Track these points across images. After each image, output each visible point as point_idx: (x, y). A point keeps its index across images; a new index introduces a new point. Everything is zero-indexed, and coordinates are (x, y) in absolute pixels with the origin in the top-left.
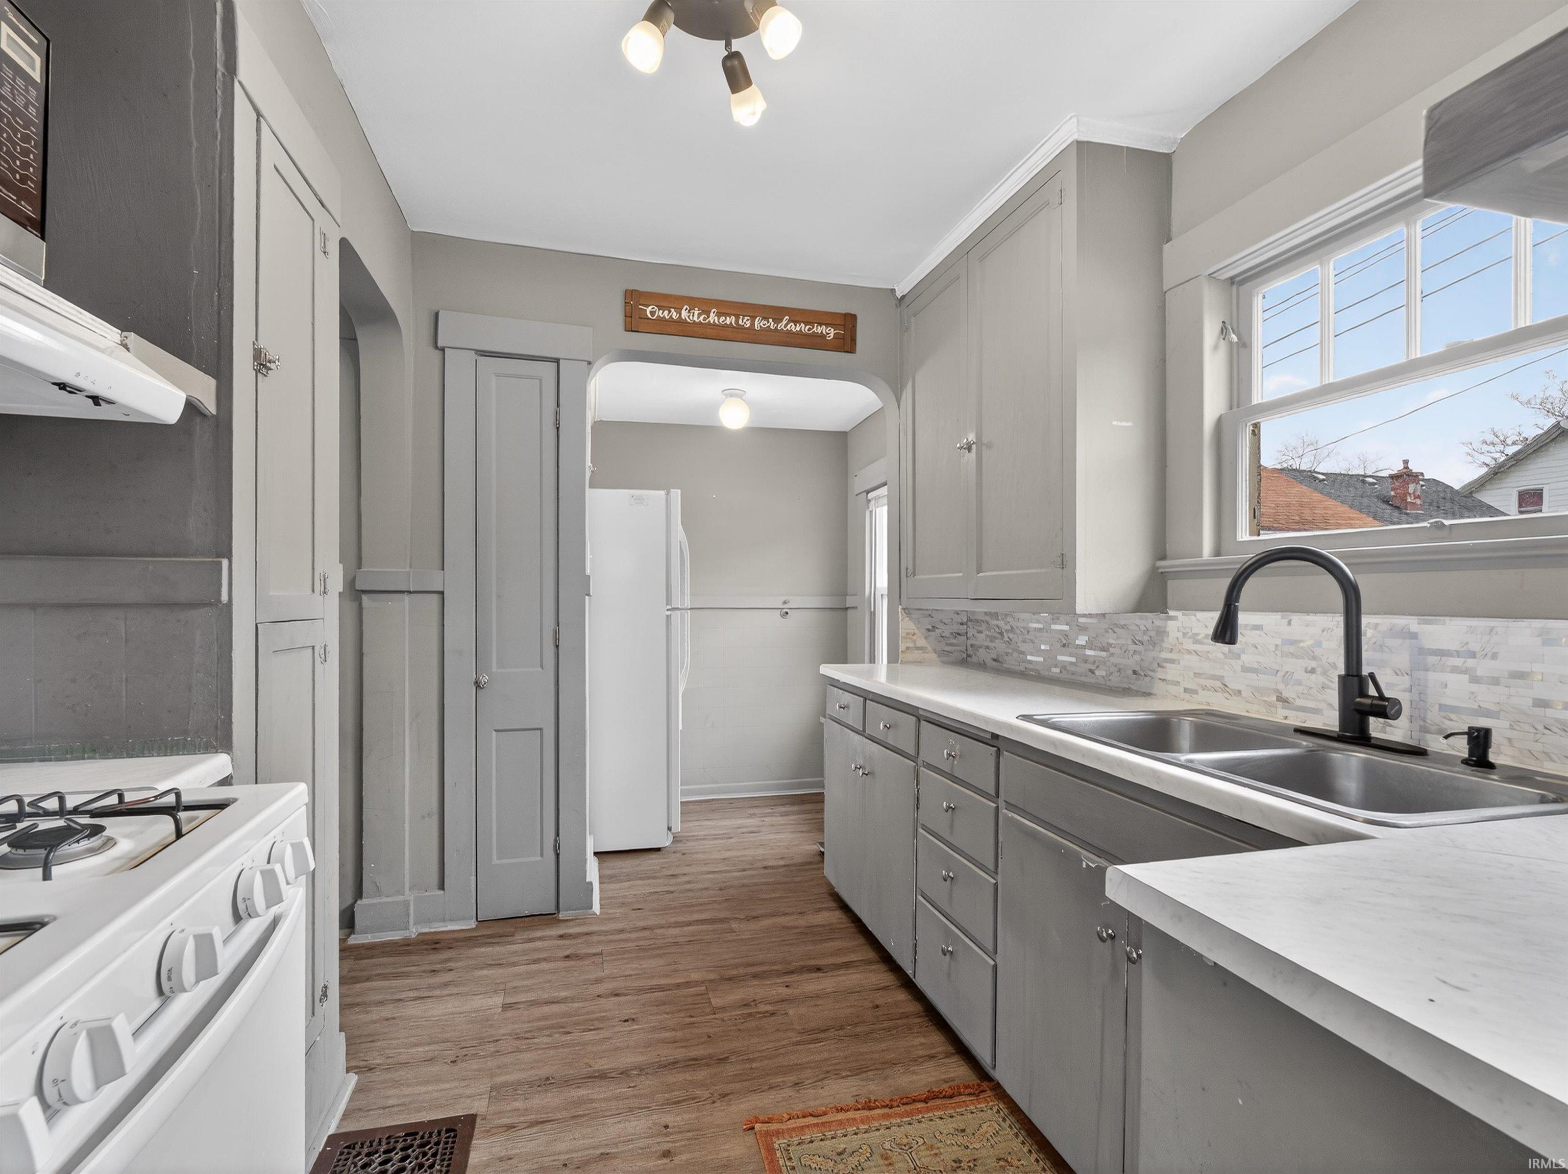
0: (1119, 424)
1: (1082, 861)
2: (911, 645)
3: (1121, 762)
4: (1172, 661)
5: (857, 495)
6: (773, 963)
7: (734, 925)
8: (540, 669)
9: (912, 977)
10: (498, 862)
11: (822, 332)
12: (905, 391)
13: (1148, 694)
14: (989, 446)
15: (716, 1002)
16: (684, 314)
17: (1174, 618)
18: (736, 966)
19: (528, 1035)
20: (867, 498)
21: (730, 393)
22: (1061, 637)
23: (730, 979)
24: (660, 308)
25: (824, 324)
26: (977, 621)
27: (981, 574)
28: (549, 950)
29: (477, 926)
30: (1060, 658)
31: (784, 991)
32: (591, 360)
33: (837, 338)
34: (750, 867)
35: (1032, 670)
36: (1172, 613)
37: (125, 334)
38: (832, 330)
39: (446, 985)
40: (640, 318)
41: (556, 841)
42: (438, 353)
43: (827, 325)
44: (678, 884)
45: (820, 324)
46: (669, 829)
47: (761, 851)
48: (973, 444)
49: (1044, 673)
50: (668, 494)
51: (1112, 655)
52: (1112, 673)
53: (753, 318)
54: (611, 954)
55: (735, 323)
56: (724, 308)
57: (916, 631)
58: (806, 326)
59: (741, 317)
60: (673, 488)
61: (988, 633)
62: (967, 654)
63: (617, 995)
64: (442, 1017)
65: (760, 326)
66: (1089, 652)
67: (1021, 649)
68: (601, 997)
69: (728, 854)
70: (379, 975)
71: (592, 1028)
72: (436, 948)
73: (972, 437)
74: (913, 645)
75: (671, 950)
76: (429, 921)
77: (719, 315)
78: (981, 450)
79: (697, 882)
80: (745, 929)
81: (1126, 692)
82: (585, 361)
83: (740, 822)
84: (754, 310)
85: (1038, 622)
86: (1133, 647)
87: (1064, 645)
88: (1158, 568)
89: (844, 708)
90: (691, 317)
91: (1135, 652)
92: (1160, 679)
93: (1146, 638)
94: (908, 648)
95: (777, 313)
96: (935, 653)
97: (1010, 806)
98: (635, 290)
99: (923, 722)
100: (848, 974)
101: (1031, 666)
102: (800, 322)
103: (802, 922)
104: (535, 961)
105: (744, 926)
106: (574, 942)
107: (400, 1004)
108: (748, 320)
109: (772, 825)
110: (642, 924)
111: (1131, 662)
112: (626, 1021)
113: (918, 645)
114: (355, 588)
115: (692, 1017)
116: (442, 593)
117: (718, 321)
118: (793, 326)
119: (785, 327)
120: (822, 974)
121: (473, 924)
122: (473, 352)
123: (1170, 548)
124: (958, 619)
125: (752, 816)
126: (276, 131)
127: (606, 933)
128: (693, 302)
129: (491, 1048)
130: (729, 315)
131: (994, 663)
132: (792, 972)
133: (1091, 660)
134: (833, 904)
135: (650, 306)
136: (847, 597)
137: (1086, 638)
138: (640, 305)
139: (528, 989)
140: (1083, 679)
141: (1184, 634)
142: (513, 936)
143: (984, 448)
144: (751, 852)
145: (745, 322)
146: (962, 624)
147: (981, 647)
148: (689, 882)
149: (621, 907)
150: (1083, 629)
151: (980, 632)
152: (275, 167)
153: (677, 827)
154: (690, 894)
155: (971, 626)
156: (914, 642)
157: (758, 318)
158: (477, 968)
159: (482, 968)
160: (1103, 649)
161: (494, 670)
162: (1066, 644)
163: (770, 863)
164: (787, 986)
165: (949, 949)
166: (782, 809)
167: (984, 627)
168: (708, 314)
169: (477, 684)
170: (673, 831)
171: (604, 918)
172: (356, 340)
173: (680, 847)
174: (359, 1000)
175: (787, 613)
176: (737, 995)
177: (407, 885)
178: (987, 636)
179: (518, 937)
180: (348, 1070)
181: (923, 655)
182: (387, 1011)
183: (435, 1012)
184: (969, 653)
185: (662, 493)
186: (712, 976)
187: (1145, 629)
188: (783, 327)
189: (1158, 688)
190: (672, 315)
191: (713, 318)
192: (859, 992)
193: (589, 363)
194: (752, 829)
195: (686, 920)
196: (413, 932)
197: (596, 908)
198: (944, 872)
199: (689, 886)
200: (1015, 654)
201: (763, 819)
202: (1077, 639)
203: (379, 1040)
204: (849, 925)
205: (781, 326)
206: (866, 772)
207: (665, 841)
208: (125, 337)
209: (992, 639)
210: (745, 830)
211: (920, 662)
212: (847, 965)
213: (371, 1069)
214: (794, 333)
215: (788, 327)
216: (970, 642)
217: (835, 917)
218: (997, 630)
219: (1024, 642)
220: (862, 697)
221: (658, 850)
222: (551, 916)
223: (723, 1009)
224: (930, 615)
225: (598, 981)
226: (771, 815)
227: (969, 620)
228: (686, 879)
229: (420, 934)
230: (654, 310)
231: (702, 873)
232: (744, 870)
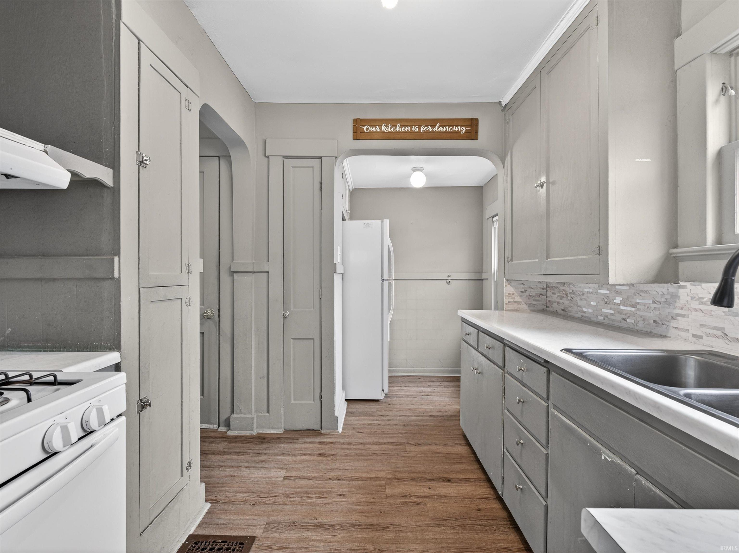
0: (640, 160)
1: (601, 454)
2: (512, 300)
3: (629, 392)
4: (683, 316)
5: (487, 219)
6: (424, 473)
7: (408, 448)
8: (312, 309)
9: (501, 496)
10: (293, 402)
11: (458, 130)
12: (507, 158)
13: (663, 336)
14: (554, 183)
15: (389, 491)
16: (383, 128)
17: (683, 287)
18: (405, 472)
19: (291, 496)
20: (492, 220)
21: (415, 170)
22: (604, 298)
23: (399, 479)
24: (371, 126)
25: (459, 126)
26: (552, 287)
27: (549, 260)
28: (312, 449)
29: (284, 432)
30: (604, 310)
31: (426, 491)
32: (336, 156)
33: (467, 133)
34: (423, 415)
35: (586, 317)
36: (682, 283)
37: (46, 146)
38: (464, 128)
39: (262, 461)
40: (360, 133)
41: (320, 394)
42: (267, 159)
43: (461, 126)
44: (383, 421)
45: (457, 126)
46: (383, 390)
47: (430, 407)
48: (544, 183)
49: (593, 319)
50: (382, 222)
51: (639, 310)
52: (639, 321)
53: (420, 126)
54: (341, 456)
55: (410, 130)
56: (404, 122)
57: (514, 292)
58: (449, 128)
59: (413, 126)
60: (384, 219)
61: (559, 294)
62: (547, 306)
63: (339, 480)
64: (256, 479)
65: (424, 130)
66: (622, 308)
67: (579, 304)
68: (331, 479)
69: (411, 407)
70: (235, 452)
71: (322, 496)
72: (263, 442)
73: (543, 179)
74: (513, 301)
75: (372, 458)
76: (262, 427)
77: (401, 126)
78: (549, 186)
79: (393, 420)
80: (413, 450)
81: (649, 334)
82: (333, 157)
83: (422, 389)
84: (419, 122)
85: (589, 288)
86: (654, 306)
87: (606, 303)
88: (671, 254)
89: (468, 335)
90: (387, 129)
91: (655, 308)
92: (673, 327)
93: (663, 300)
94: (509, 302)
95: (433, 122)
96: (527, 305)
97: (556, 407)
98: (358, 119)
99: (507, 348)
100: (466, 486)
101: (584, 315)
102: (445, 126)
103: (445, 450)
104: (304, 455)
105: (412, 449)
106: (324, 446)
107: (239, 469)
108: (417, 128)
109: (439, 392)
110: (361, 441)
111: (651, 315)
112: (340, 495)
113: (515, 300)
114: (231, 270)
115: (374, 498)
116: (268, 272)
117: (401, 130)
118: (442, 128)
119: (437, 130)
120: (451, 484)
121: (281, 431)
122: (282, 157)
123: (680, 240)
124: (541, 286)
125: (429, 386)
126: (152, 50)
127: (343, 443)
128: (387, 121)
129: (272, 499)
130: (407, 126)
131: (562, 312)
132: (434, 480)
133: (624, 313)
134: (463, 442)
135: (366, 125)
136: (483, 273)
137: (621, 299)
138: (360, 126)
139: (298, 470)
140: (619, 324)
141: (692, 298)
142: (298, 439)
143: (551, 185)
144: (424, 407)
145: (415, 129)
146: (543, 289)
147: (555, 302)
148: (389, 420)
149: (352, 430)
150: (619, 293)
151: (554, 294)
152: (151, 65)
153: (386, 391)
154: (388, 427)
155: (549, 291)
156: (514, 298)
157: (423, 126)
158: (278, 455)
159: (280, 455)
160: (633, 306)
161: (292, 309)
162: (607, 302)
163: (434, 414)
164: (429, 488)
165: (520, 487)
166: (446, 384)
167: (556, 291)
168: (396, 126)
169: (284, 316)
170: (385, 392)
171: (343, 435)
172: (230, 156)
173: (389, 400)
174: (223, 464)
175: (450, 282)
176: (399, 489)
177: (253, 410)
178: (558, 296)
179: (300, 441)
180: (207, 501)
181: (519, 306)
182: (232, 472)
183: (253, 476)
184: (548, 305)
185: (379, 222)
186: (390, 476)
187: (662, 294)
188: (436, 129)
189: (672, 333)
190: (377, 130)
191: (398, 128)
192: (470, 498)
193: (336, 158)
194: (427, 394)
195: (383, 441)
196: (255, 432)
197: (340, 429)
198: (517, 439)
199: (388, 423)
200: (575, 307)
201: (435, 388)
202: (615, 299)
203: (225, 487)
204: (471, 455)
205: (435, 129)
206: (478, 372)
207: (380, 396)
208: (46, 147)
209: (561, 298)
210: (423, 394)
211: (517, 310)
212: (466, 480)
213: (217, 502)
214: (442, 132)
215: (439, 129)
216: (548, 299)
217: (463, 450)
218: (564, 293)
219: (581, 300)
220: (477, 329)
221: (377, 401)
222: (318, 431)
223: (392, 496)
224: (523, 283)
225: (332, 470)
226: (439, 386)
227: (548, 286)
228: (387, 418)
229: (258, 433)
230: (368, 128)
231: (397, 416)
232: (418, 416)
